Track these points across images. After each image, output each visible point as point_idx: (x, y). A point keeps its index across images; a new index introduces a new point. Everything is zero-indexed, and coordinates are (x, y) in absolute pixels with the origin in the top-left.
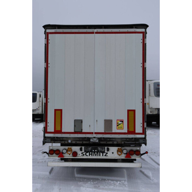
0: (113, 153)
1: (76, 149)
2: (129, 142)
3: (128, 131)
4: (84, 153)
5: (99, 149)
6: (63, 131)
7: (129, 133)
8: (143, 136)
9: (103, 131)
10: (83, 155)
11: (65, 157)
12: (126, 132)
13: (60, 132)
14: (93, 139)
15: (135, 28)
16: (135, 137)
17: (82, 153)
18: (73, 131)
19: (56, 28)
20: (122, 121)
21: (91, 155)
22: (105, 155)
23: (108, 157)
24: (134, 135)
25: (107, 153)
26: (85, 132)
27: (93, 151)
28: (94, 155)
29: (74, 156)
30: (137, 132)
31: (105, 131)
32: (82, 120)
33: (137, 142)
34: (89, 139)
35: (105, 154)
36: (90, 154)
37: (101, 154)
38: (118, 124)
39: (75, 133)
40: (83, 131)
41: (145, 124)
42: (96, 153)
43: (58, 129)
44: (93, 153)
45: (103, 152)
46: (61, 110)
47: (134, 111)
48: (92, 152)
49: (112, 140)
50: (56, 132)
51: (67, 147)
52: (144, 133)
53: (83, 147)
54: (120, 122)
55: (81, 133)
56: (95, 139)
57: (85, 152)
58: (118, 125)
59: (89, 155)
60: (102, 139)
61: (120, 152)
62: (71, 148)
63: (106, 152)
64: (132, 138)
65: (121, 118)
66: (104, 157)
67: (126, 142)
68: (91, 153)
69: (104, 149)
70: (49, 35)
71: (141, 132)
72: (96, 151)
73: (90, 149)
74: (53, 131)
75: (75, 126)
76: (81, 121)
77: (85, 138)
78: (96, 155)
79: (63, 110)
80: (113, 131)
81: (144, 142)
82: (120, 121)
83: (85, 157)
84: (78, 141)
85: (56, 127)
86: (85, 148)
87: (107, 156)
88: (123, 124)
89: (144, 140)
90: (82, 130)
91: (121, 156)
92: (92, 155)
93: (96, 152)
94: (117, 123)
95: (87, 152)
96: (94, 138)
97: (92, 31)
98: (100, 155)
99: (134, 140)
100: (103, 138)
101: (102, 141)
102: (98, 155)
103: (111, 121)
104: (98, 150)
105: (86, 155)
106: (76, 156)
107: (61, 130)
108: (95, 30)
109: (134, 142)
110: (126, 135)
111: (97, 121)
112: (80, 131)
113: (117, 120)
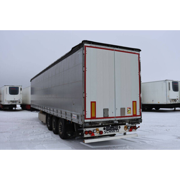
1: (101, 129)
2: (134, 122)
3: (133, 114)
4: (106, 132)
5: (115, 127)
6: (96, 117)
8: (140, 117)
9: (120, 116)
11: (95, 136)
12: (132, 115)
13: (95, 118)
16: (137, 118)
17: (105, 132)
18: (103, 117)
19: (91, 44)
20: (130, 109)
22: (118, 131)
23: (119, 132)
25: (119, 130)
29: (101, 134)
30: (137, 115)
33: (138, 121)
34: (112, 121)
36: (109, 132)
37: (116, 131)
39: (104, 118)
41: (141, 109)
43: (93, 116)
46: (95, 102)
47: (136, 102)
48: (110, 130)
49: (125, 121)
50: (92, 118)
51: (95, 128)
52: (141, 115)
53: (105, 127)
54: (129, 109)
56: (116, 121)
57: (106, 130)
58: (128, 111)
61: (126, 128)
63: (118, 129)
64: (135, 119)
65: (129, 107)
67: (132, 122)
69: (118, 127)
70: (87, 48)
71: (139, 115)
72: (113, 129)
74: (90, 117)
75: (104, 113)
76: (108, 109)
77: (110, 121)
78: (113, 132)
79: (96, 102)
80: (126, 115)
83: (107, 134)
85: (92, 115)
91: (126, 131)
95: (107, 130)
97: (113, 49)
100: (120, 120)
101: (120, 122)
103: (125, 108)
106: (102, 134)
107: (95, 116)
109: (136, 121)
110: (132, 117)
111: (117, 109)
112: (107, 116)
113: (128, 108)
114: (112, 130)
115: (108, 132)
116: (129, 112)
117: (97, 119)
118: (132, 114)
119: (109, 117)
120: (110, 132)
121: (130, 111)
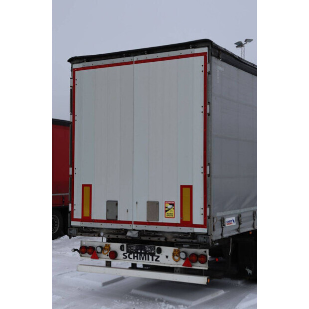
0: (167, 257)
1: (114, 247)
2: (182, 240)
3: (181, 220)
4: (127, 255)
5: (147, 248)
6: (92, 218)
7: (183, 224)
8: (204, 230)
9: (145, 220)
10: (125, 257)
12: (179, 222)
13: (88, 219)
14: (131, 232)
15: (192, 48)
16: (192, 231)
17: (124, 254)
18: (105, 218)
19: (84, 62)
20: (173, 205)
21: (136, 258)
22: (156, 260)
23: (161, 263)
24: (190, 228)
25: (158, 257)
26: (121, 220)
27: (139, 251)
28: (140, 259)
29: (111, 258)
30: (194, 222)
31: (147, 220)
32: (117, 201)
33: (195, 241)
35: (156, 257)
36: (134, 257)
37: (150, 257)
38: (167, 209)
39: (108, 221)
40: (119, 219)
41: (208, 209)
42: (143, 255)
43: (87, 214)
44: (139, 255)
45: (153, 255)
46: (90, 186)
47: (191, 187)
48: (137, 253)
49: (158, 234)
50: (83, 219)
51: (103, 244)
52: (206, 225)
53: (125, 245)
54: (170, 206)
55: (116, 221)
56: (134, 233)
57: (127, 252)
58: (166, 211)
59: (134, 259)
60: (145, 233)
61: (176, 255)
62: (109, 245)
63: (157, 254)
64: (188, 233)
65: (171, 200)
66: (155, 263)
68: (136, 255)
69: (154, 249)
70: (76, 72)
71: (202, 223)
72: (143, 251)
73: (134, 248)
74: (80, 217)
75: (107, 210)
76: (116, 203)
78: (143, 259)
79: (92, 186)
80: (160, 221)
81: (205, 241)
82: (170, 204)
84: (111, 234)
85: (85, 212)
86: (127, 247)
87: (159, 261)
88: (174, 209)
89: (205, 238)
90: (117, 217)
91: (178, 263)
92: (137, 259)
93: (143, 253)
94: (166, 207)
95: (131, 253)
96: (134, 230)
97: (131, 61)
98: (148, 260)
99: (190, 236)
100: (146, 231)
101: (144, 236)
102: (146, 260)
103: (158, 203)
104: (145, 250)
105: (129, 258)
107: (90, 216)
108: (135, 58)
109: (190, 240)
110: (179, 227)
111: (137, 203)
112: (115, 218)
113: (166, 202)
114: (141, 254)
115: (132, 256)
116: (169, 212)
117: (92, 223)
118: (177, 220)
119: (118, 219)
120: (137, 257)
121: (172, 210)
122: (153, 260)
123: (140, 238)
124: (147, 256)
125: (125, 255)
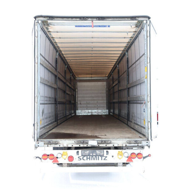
0: (113, 156)
2: (131, 145)
4: (81, 158)
5: (98, 152)
10: (80, 159)
11: (60, 163)
14: (91, 142)
21: (88, 159)
22: (104, 159)
23: (108, 161)
25: (106, 157)
27: (91, 154)
28: (92, 160)
29: (70, 161)
35: (105, 157)
36: (87, 158)
42: (94, 157)
44: (91, 157)
45: (102, 156)
49: (112, 142)
53: (80, 151)
59: (87, 160)
62: (66, 152)
66: (103, 162)
67: (128, 145)
68: (88, 157)
69: (103, 152)
72: (94, 154)
73: (87, 152)
78: (94, 159)
84: (74, 144)
87: (106, 160)
89: (147, 142)
92: (90, 160)
96: (93, 140)
98: (98, 159)
101: (101, 144)
102: (96, 160)
104: (96, 153)
105: (83, 159)
114: (92, 156)
115: (85, 158)
122: (102, 159)
123: (99, 145)
124: (97, 157)
125: (80, 157)
